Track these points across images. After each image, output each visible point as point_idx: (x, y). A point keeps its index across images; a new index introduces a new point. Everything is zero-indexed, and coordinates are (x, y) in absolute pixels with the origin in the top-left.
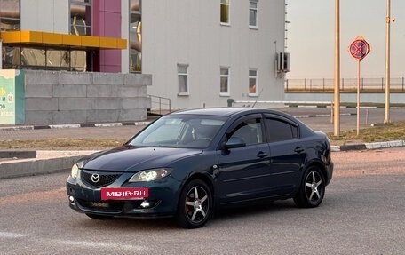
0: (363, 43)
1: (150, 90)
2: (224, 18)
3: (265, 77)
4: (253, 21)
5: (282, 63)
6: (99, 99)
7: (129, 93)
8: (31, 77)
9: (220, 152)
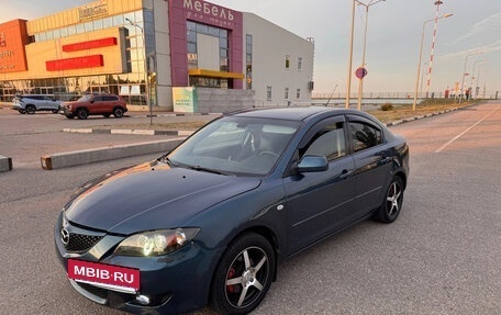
0: (364, 70)
1: (255, 97)
2: (287, 66)
3: (303, 92)
4: (299, 67)
5: (311, 86)
6: (232, 101)
7: (245, 99)
8: (200, 90)
9: (288, 179)
